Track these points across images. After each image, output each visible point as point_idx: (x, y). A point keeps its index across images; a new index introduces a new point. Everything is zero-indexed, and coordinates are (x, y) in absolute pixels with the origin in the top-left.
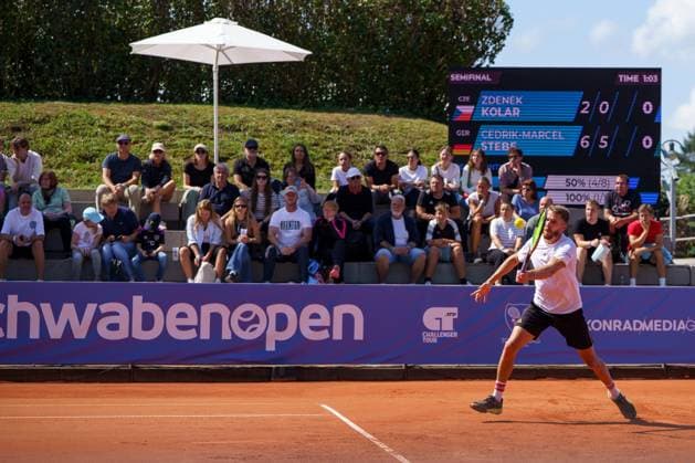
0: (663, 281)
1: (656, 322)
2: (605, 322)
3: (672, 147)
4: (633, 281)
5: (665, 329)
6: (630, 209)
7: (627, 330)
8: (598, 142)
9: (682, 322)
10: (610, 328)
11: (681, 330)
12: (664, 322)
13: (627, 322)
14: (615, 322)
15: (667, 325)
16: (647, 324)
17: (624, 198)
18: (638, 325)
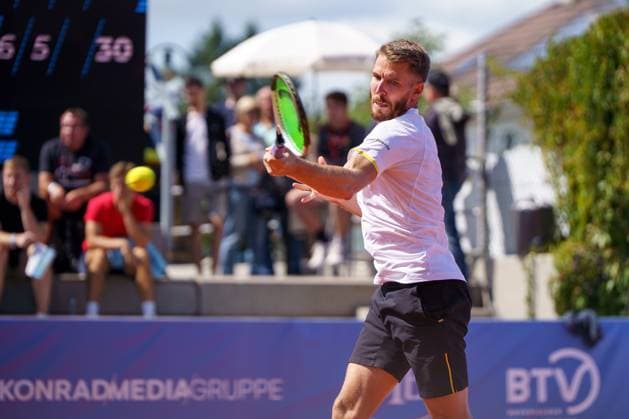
0: (149, 308)
1: (136, 382)
2: (40, 384)
3: (168, 57)
4: (93, 307)
5: (151, 397)
6: (90, 176)
7: (82, 400)
8: (30, 48)
9: (182, 384)
10: (49, 396)
11: (182, 399)
12: (151, 383)
13: (82, 384)
14: (59, 383)
15: (156, 390)
16: (119, 385)
17: (78, 154)
18: (101, 390)
